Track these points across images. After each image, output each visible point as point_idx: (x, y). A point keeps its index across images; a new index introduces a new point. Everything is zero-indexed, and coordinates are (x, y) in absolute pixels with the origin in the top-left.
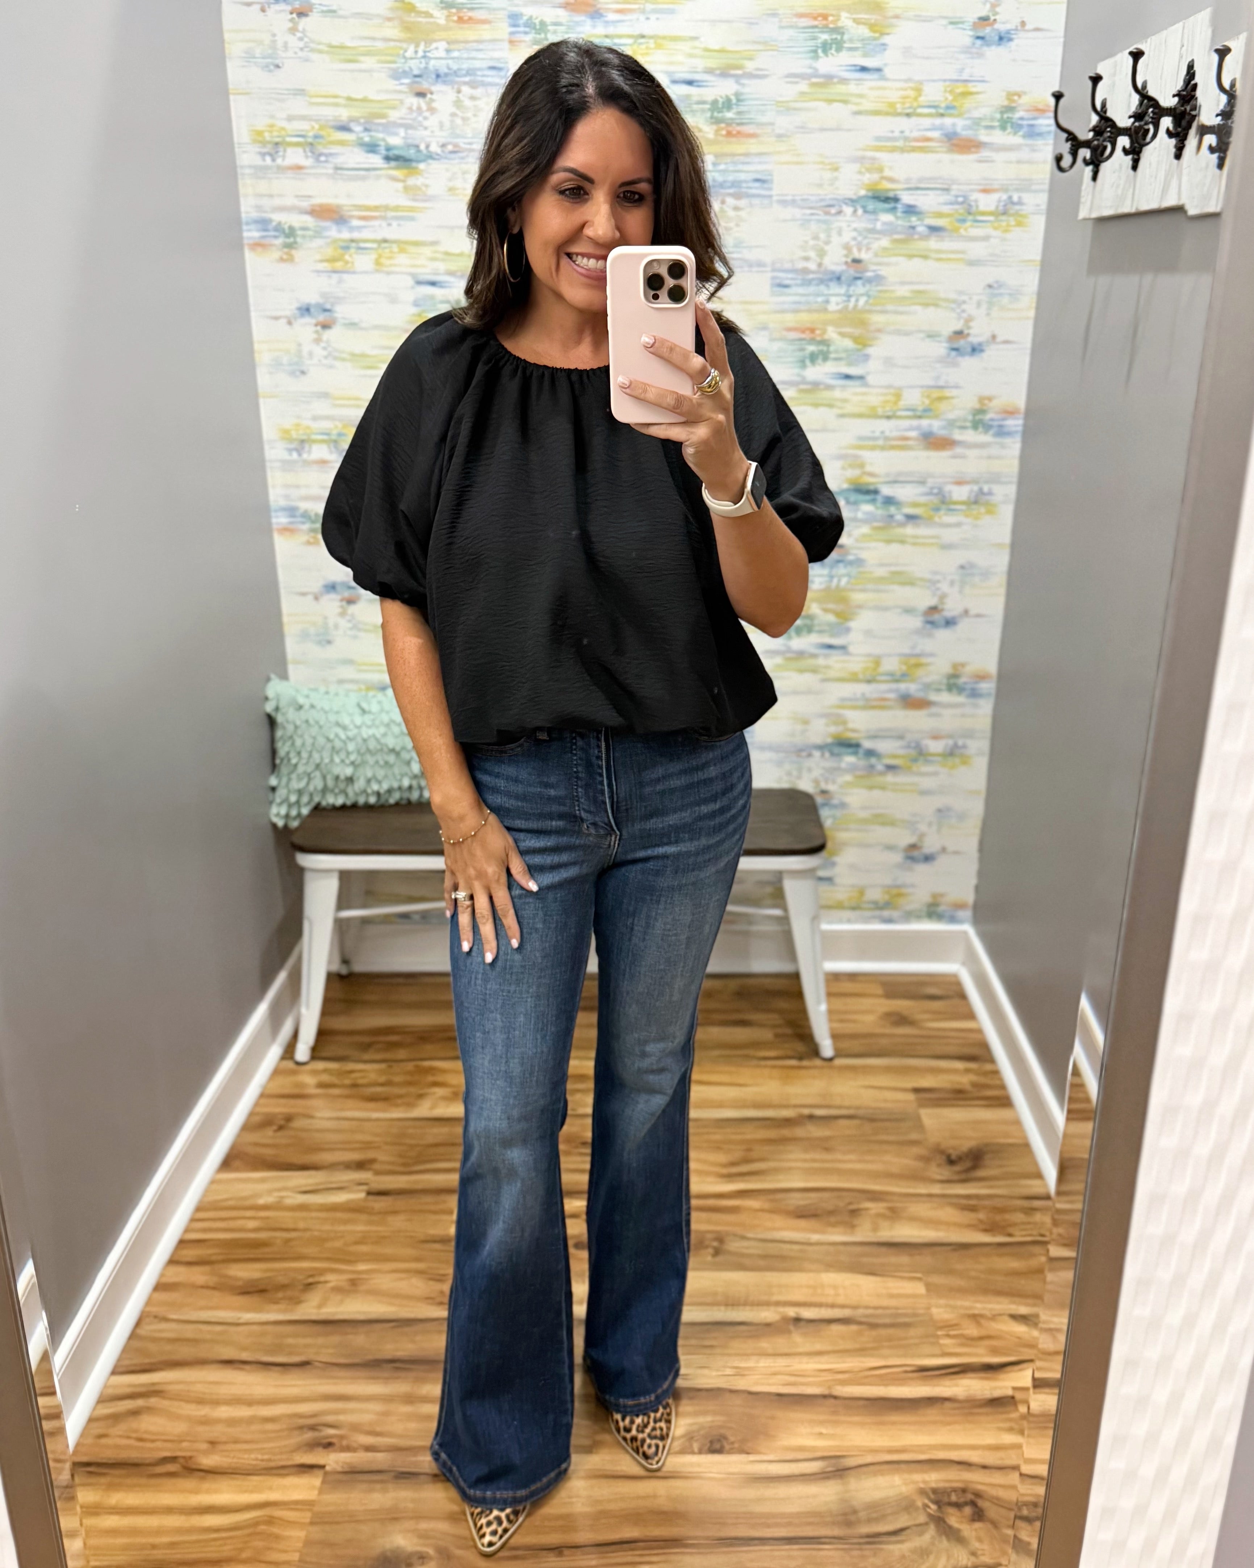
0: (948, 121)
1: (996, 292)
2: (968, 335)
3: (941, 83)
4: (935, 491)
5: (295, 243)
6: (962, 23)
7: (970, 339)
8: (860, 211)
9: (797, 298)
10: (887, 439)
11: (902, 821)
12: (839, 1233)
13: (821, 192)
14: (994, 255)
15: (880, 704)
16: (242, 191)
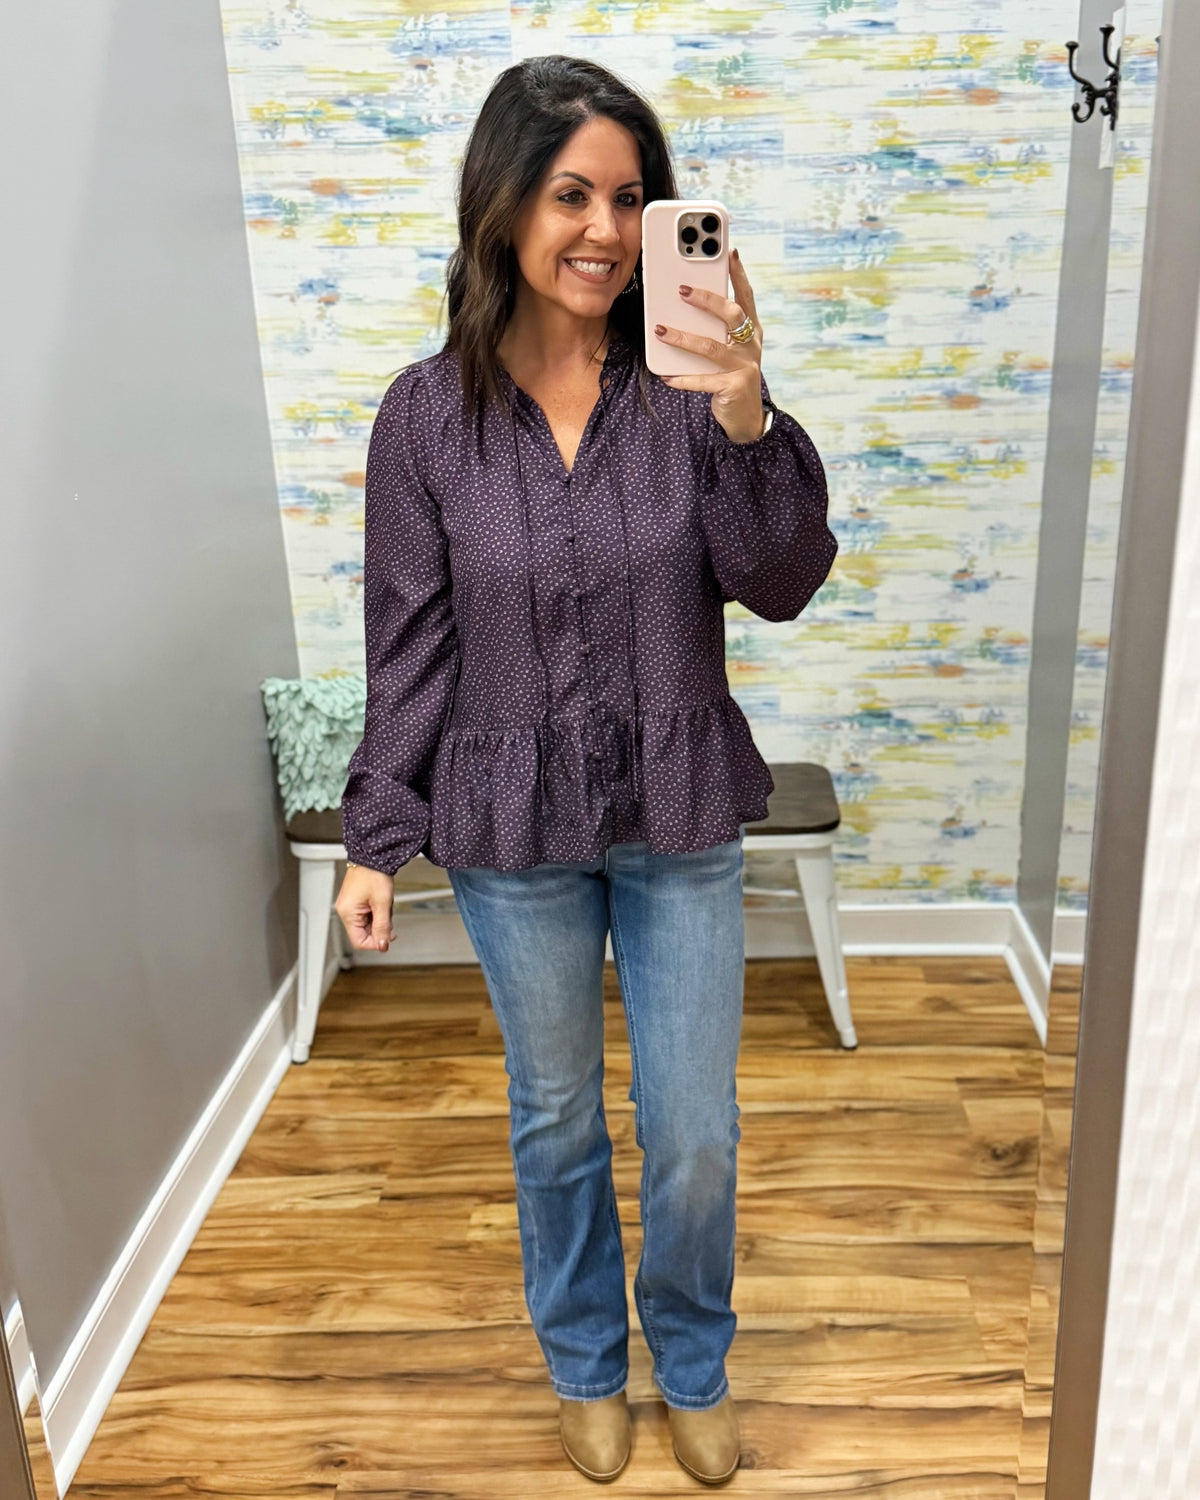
0: (964, 73)
1: (1021, 243)
2: (991, 289)
3: (957, 35)
4: (961, 451)
5: (297, 219)
7: (994, 293)
8: (874, 168)
9: (811, 259)
10: (908, 399)
11: (939, 794)
12: (878, 1234)
13: (832, 150)
14: (1016, 206)
15: (910, 672)
16: (241, 168)
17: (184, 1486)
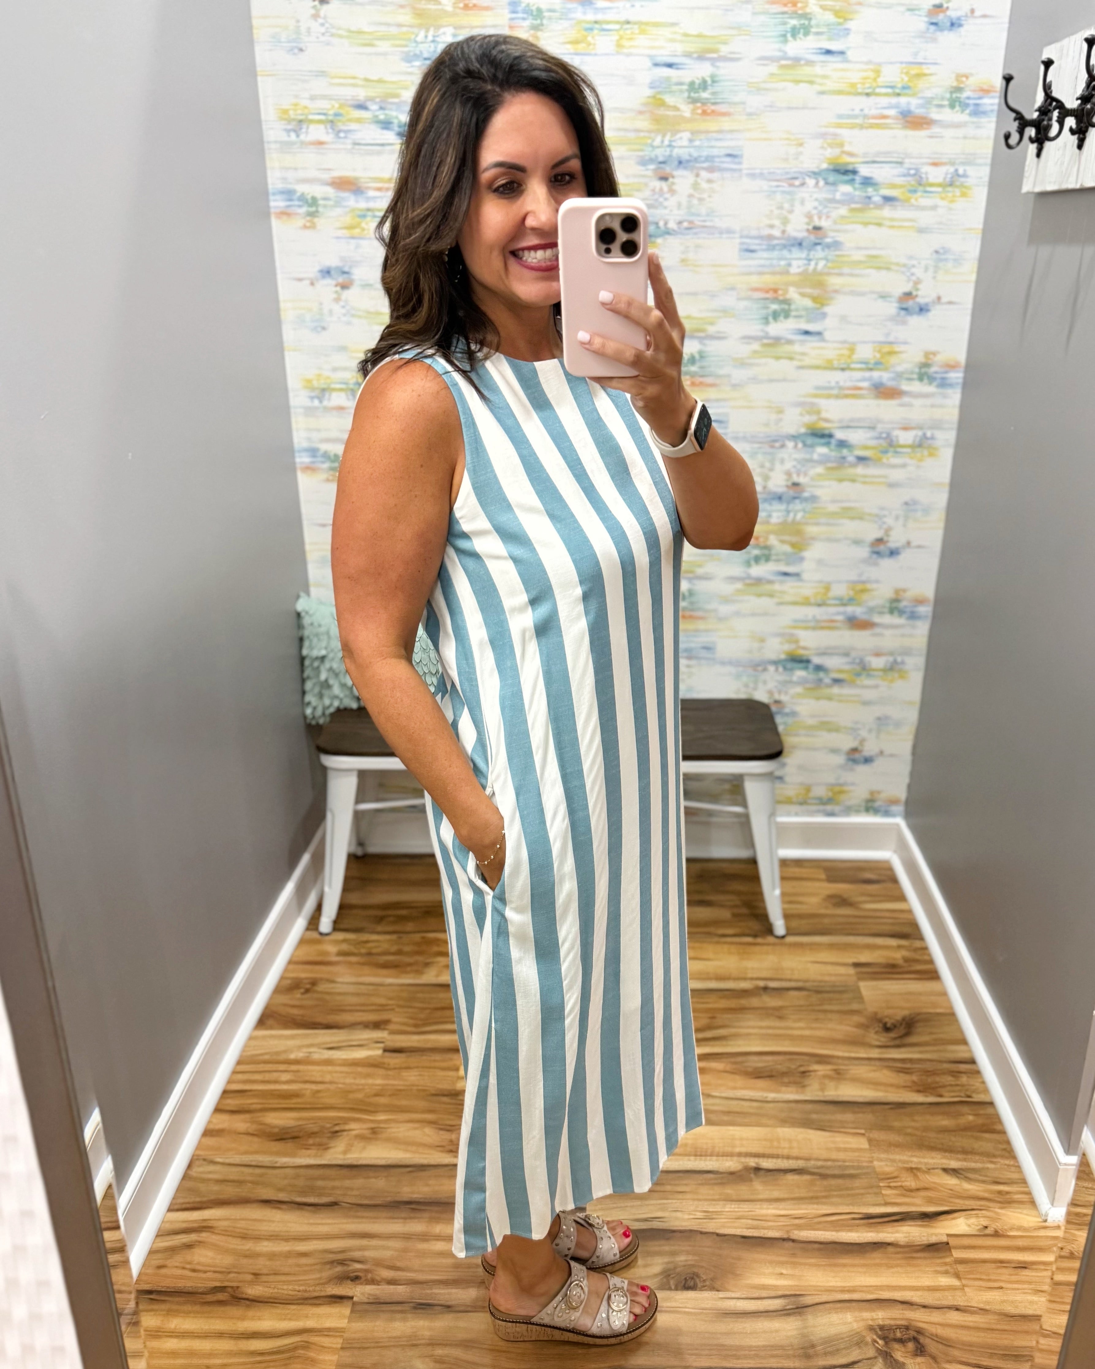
0: (903, 100)
1: (943, 257)
2: (916, 296)
3: (898, 65)
4: (884, 435)
5: (317, 211)
6: (919, 10)
7: (918, 300)
8: (822, 183)
9: (762, 262)
10: (841, 388)
11: (845, 728)
12: (792, 1093)
13: (786, 165)
14: (940, 223)
15: (828, 625)
16: (269, 164)
17: (226, 1294)
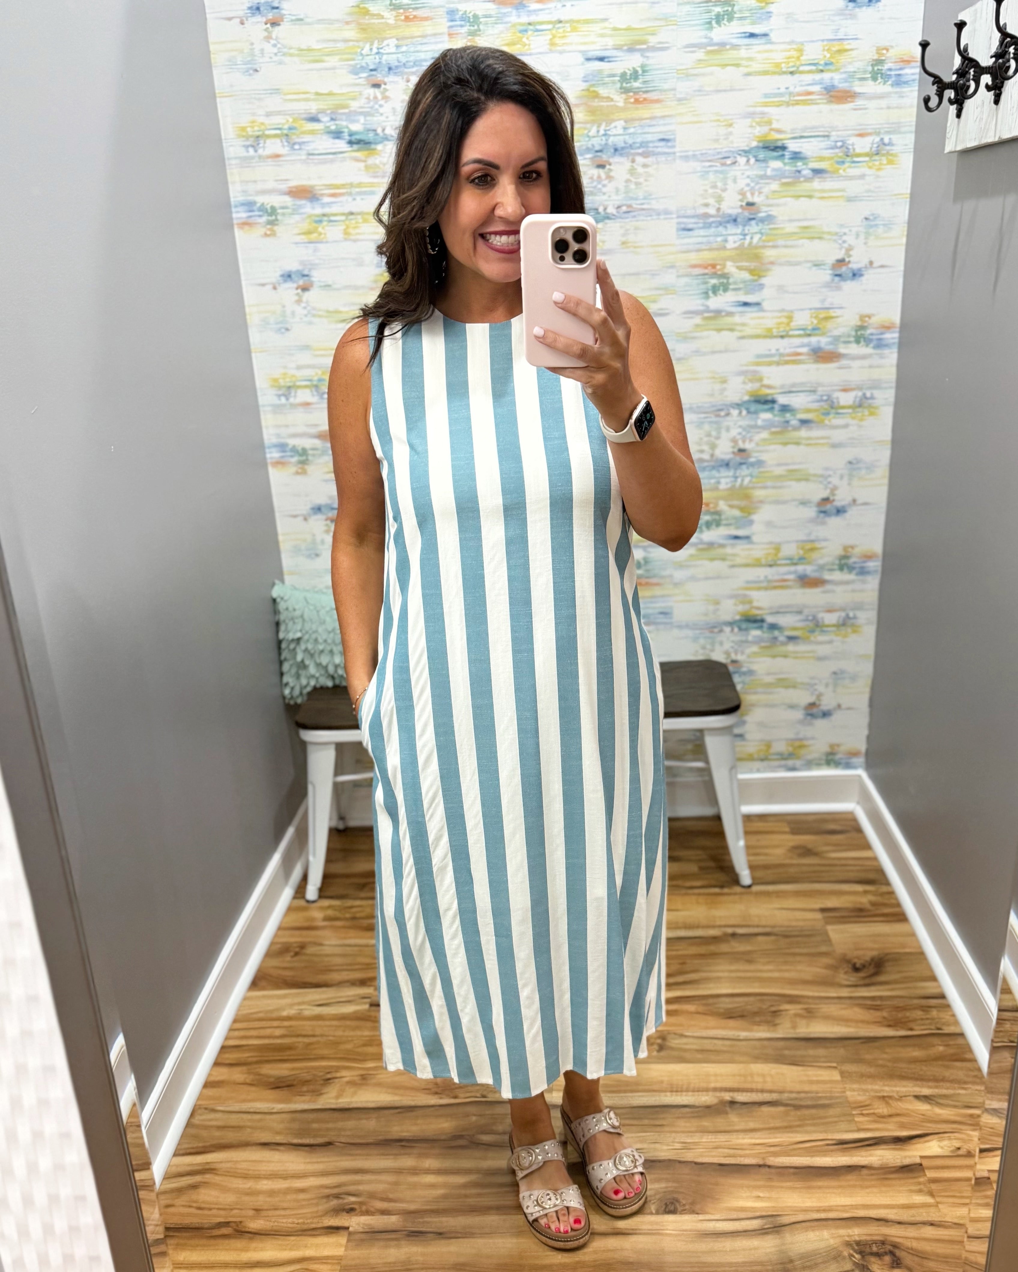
0: (826, 76)
1: (872, 223)
2: (849, 262)
3: (820, 43)
4: (825, 398)
5: (277, 220)
7: (850, 266)
8: (752, 160)
9: (700, 240)
10: (781, 355)
11: (802, 684)
12: (764, 1031)
13: (716, 146)
14: (869, 191)
15: (780, 585)
16: (230, 179)
17: (230, 1229)
